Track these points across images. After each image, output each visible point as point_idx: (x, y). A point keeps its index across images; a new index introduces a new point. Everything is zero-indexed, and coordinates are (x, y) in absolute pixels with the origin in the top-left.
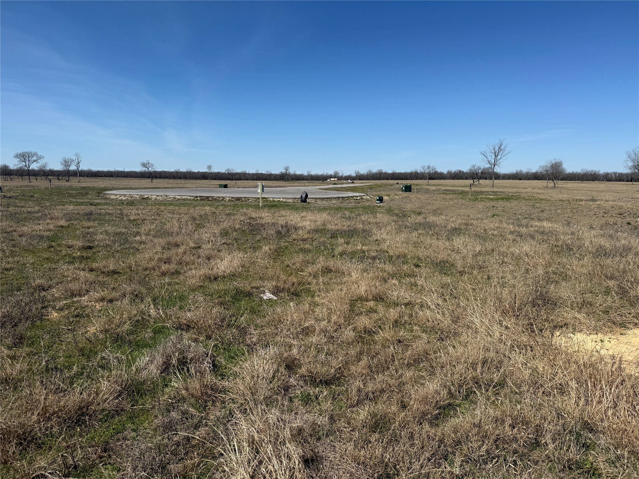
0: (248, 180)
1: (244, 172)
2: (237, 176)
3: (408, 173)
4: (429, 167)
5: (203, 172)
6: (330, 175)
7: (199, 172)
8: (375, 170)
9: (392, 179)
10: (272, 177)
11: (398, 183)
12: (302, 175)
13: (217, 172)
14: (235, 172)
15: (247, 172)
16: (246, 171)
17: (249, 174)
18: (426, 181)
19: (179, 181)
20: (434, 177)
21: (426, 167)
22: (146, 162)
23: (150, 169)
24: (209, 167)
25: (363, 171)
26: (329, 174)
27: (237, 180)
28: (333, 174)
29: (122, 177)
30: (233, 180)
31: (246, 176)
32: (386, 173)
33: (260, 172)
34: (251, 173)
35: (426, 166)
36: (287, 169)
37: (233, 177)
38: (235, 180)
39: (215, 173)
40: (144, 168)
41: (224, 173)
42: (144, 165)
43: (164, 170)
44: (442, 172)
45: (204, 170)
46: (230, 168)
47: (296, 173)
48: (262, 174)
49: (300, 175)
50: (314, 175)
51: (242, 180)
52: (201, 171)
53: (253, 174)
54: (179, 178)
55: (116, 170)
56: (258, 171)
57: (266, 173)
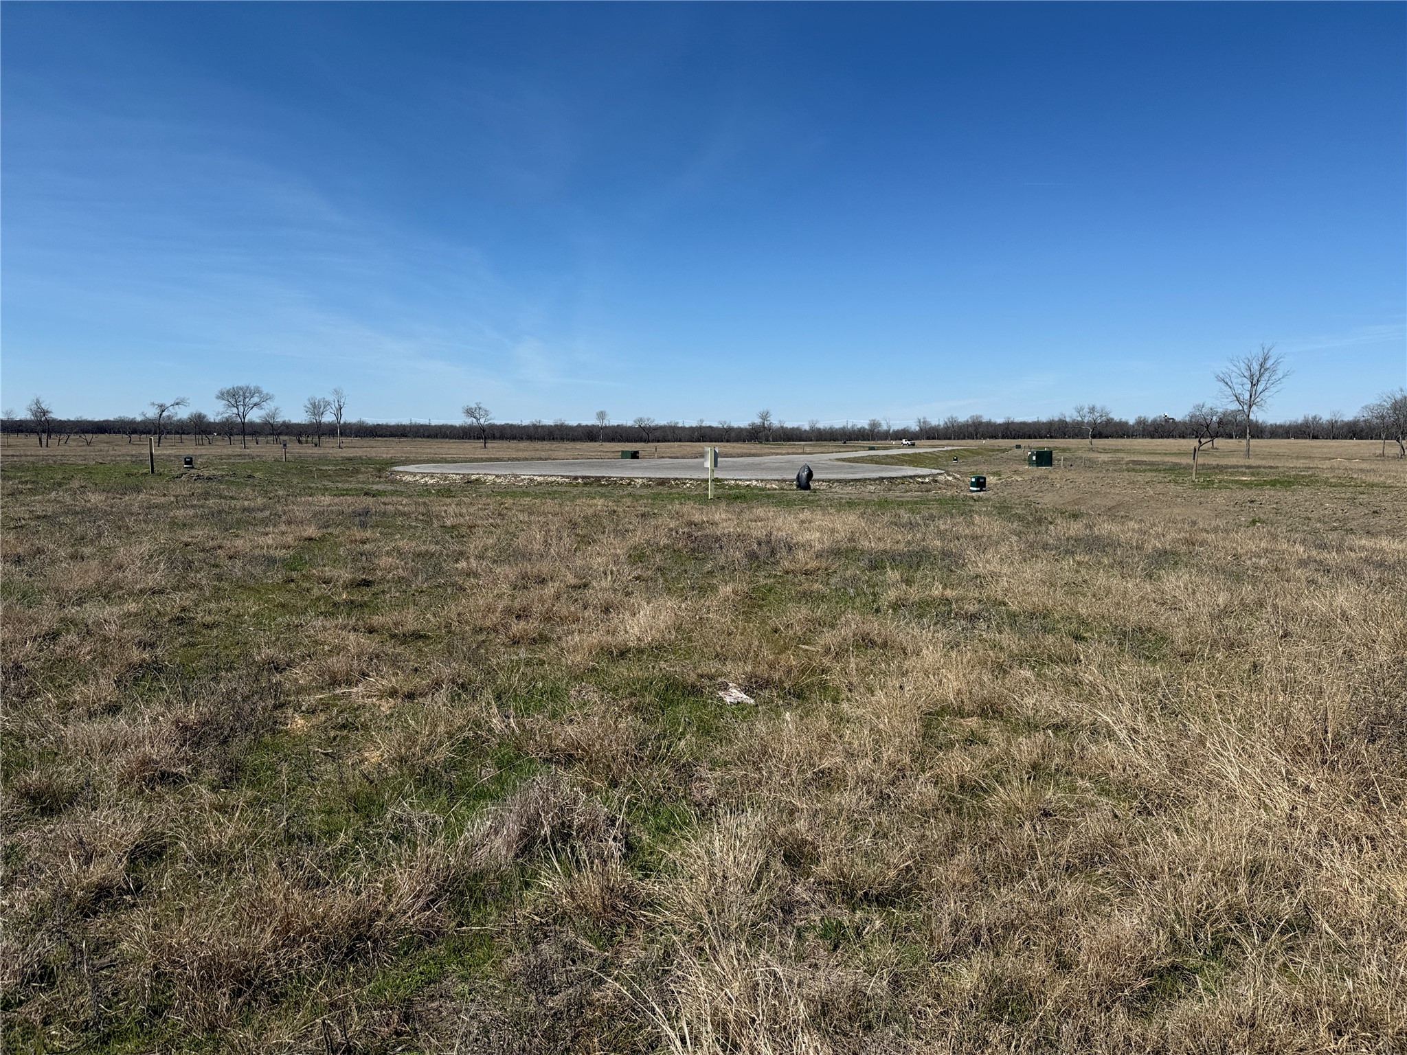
0: (680, 441)
1: (673, 425)
2: (658, 434)
3: (1043, 424)
4: (1092, 410)
5: (587, 426)
6: (861, 428)
7: (579, 426)
8: (963, 417)
9: (1003, 437)
10: (733, 435)
11: (1018, 447)
12: (798, 429)
13: (616, 425)
14: (653, 424)
15: (680, 425)
16: (677, 423)
17: (683, 428)
18: (1087, 441)
19: (538, 445)
20: (1105, 432)
21: (1086, 410)
22: (473, 406)
23: (482, 421)
24: (602, 415)
25: (937, 420)
26: (859, 427)
27: (658, 441)
28: (867, 427)
29: (424, 437)
30: (649, 442)
31: (676, 432)
32: (989, 424)
33: (706, 423)
34: (687, 425)
35: (1087, 406)
36: (765, 416)
37: (650, 435)
38: (653, 441)
39: (613, 427)
40: (470, 420)
41: (630, 427)
42: (470, 412)
43: (510, 422)
44: (1123, 420)
45: (590, 420)
46: (645, 417)
47: (785, 426)
48: (710, 427)
49: (793, 429)
50: (824, 430)
51: (669, 441)
52: (584, 423)
53: (691, 428)
54: (539, 439)
55: (413, 422)
56: (702, 421)
57: (720, 426)
